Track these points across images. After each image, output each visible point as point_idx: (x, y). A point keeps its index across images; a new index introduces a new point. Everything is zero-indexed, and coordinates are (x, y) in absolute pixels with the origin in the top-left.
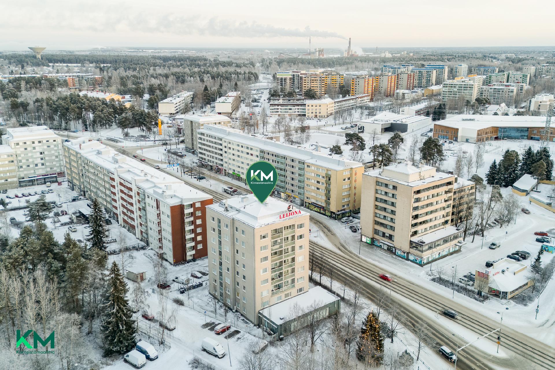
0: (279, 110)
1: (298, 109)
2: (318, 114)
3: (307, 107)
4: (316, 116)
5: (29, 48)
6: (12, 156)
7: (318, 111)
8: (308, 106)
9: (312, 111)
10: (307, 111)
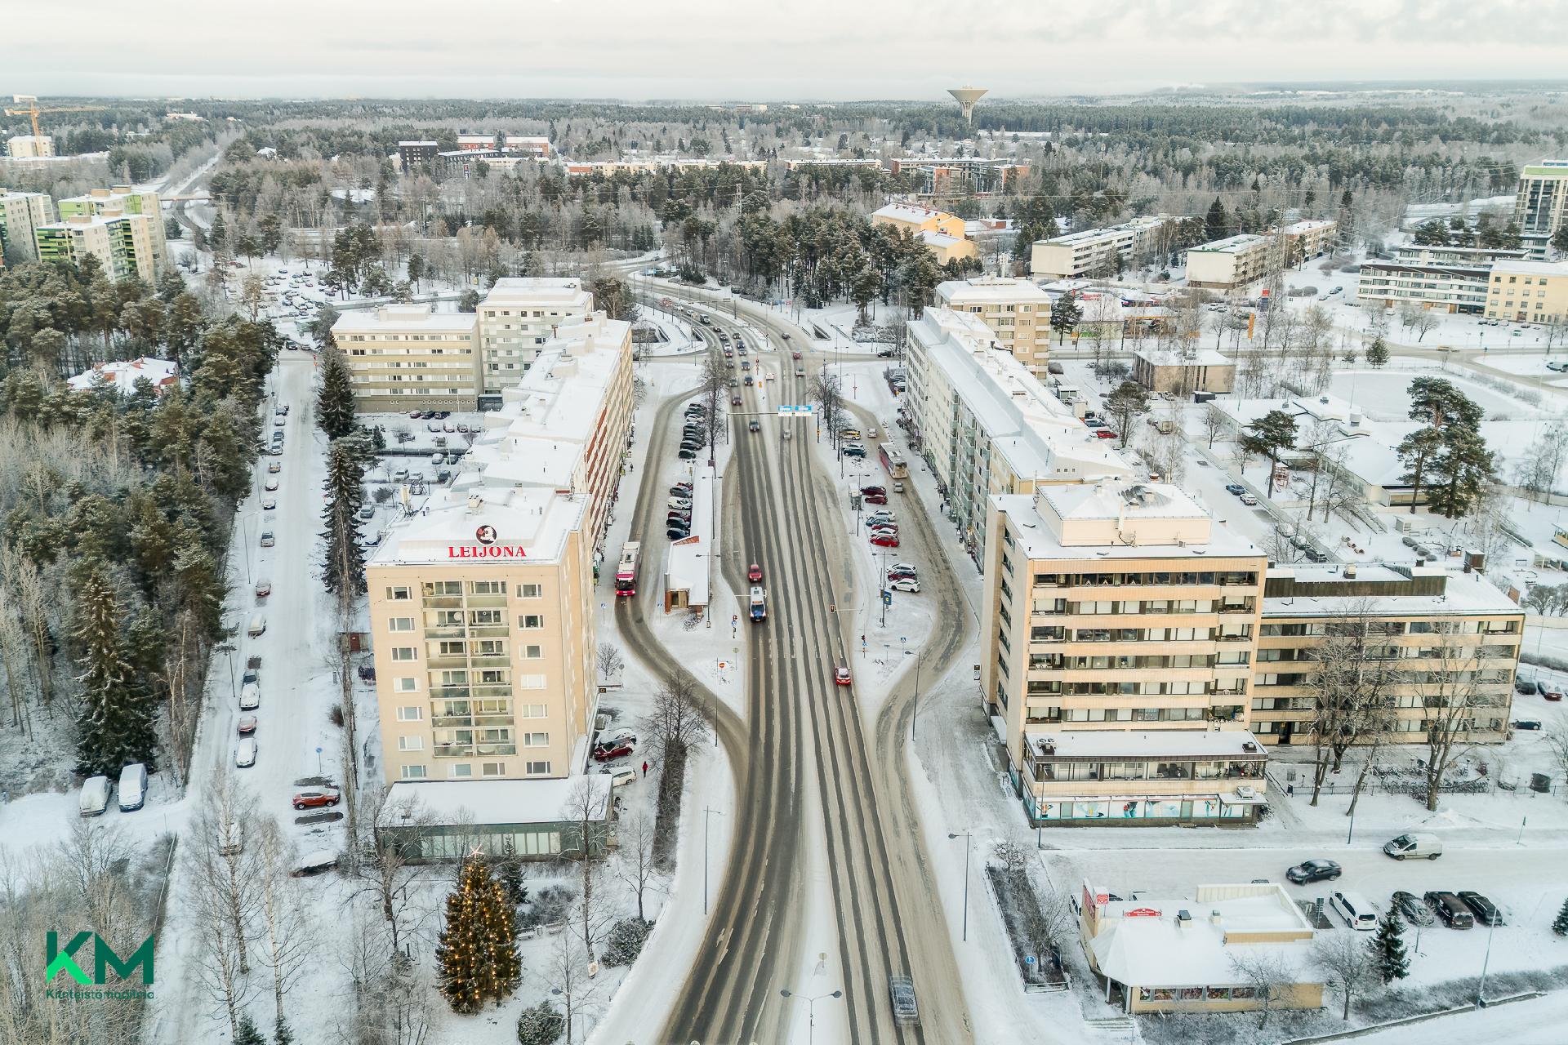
0: (1392, 286)
1: (1461, 287)
2: (1531, 311)
3: (1491, 284)
4: (1521, 317)
5: (951, 92)
6: (468, 338)
7: (1532, 301)
8: (1498, 279)
9: (1509, 299)
10: (1489, 295)
